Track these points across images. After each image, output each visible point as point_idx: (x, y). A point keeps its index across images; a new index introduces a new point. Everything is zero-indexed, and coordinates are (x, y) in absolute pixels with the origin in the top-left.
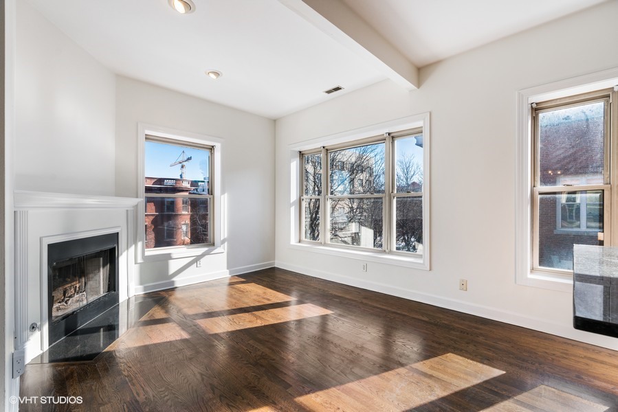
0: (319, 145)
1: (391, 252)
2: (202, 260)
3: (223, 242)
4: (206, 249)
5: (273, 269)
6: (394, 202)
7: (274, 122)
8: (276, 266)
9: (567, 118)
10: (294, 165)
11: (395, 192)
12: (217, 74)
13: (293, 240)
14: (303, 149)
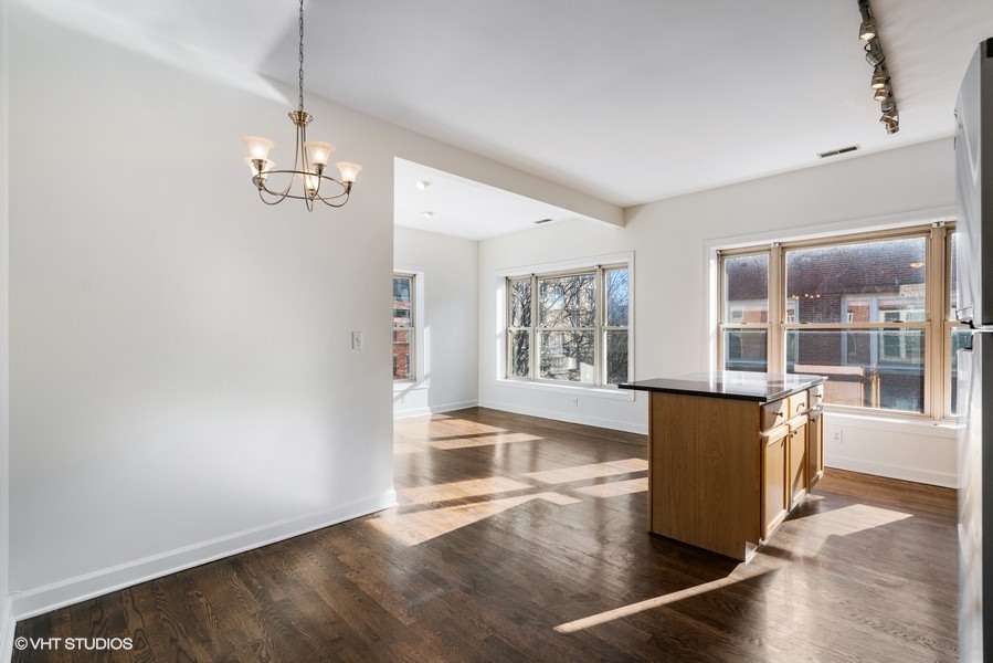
0: (528, 272)
1: (601, 386)
2: (408, 396)
3: (426, 378)
4: (410, 384)
5: (476, 408)
6: (605, 334)
7: (477, 244)
8: (479, 405)
9: (745, 265)
10: (500, 294)
11: (606, 324)
12: (430, 213)
13: (500, 376)
14: (510, 275)
